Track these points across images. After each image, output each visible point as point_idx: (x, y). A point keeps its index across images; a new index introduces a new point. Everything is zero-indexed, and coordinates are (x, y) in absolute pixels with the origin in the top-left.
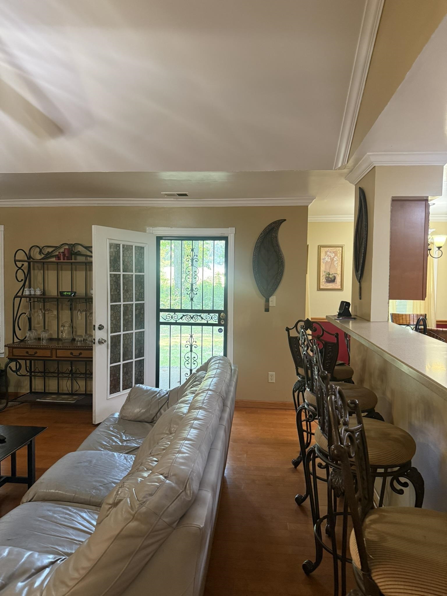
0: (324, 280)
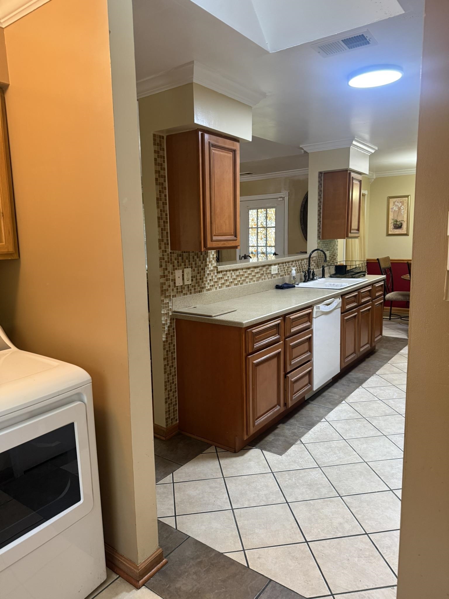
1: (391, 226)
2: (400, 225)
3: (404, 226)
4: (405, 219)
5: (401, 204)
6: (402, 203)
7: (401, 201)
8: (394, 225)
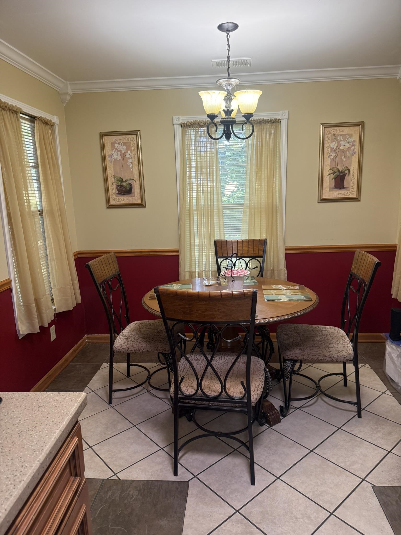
0: (115, 191)
1: (113, 190)
2: (128, 189)
3: (136, 189)
4: (136, 177)
5: (125, 147)
6: (127, 144)
7: (125, 141)
8: (118, 188)
